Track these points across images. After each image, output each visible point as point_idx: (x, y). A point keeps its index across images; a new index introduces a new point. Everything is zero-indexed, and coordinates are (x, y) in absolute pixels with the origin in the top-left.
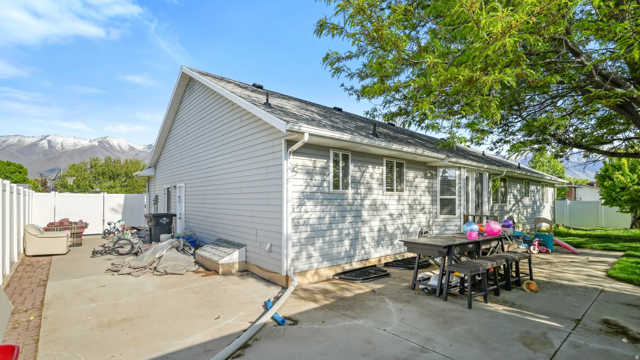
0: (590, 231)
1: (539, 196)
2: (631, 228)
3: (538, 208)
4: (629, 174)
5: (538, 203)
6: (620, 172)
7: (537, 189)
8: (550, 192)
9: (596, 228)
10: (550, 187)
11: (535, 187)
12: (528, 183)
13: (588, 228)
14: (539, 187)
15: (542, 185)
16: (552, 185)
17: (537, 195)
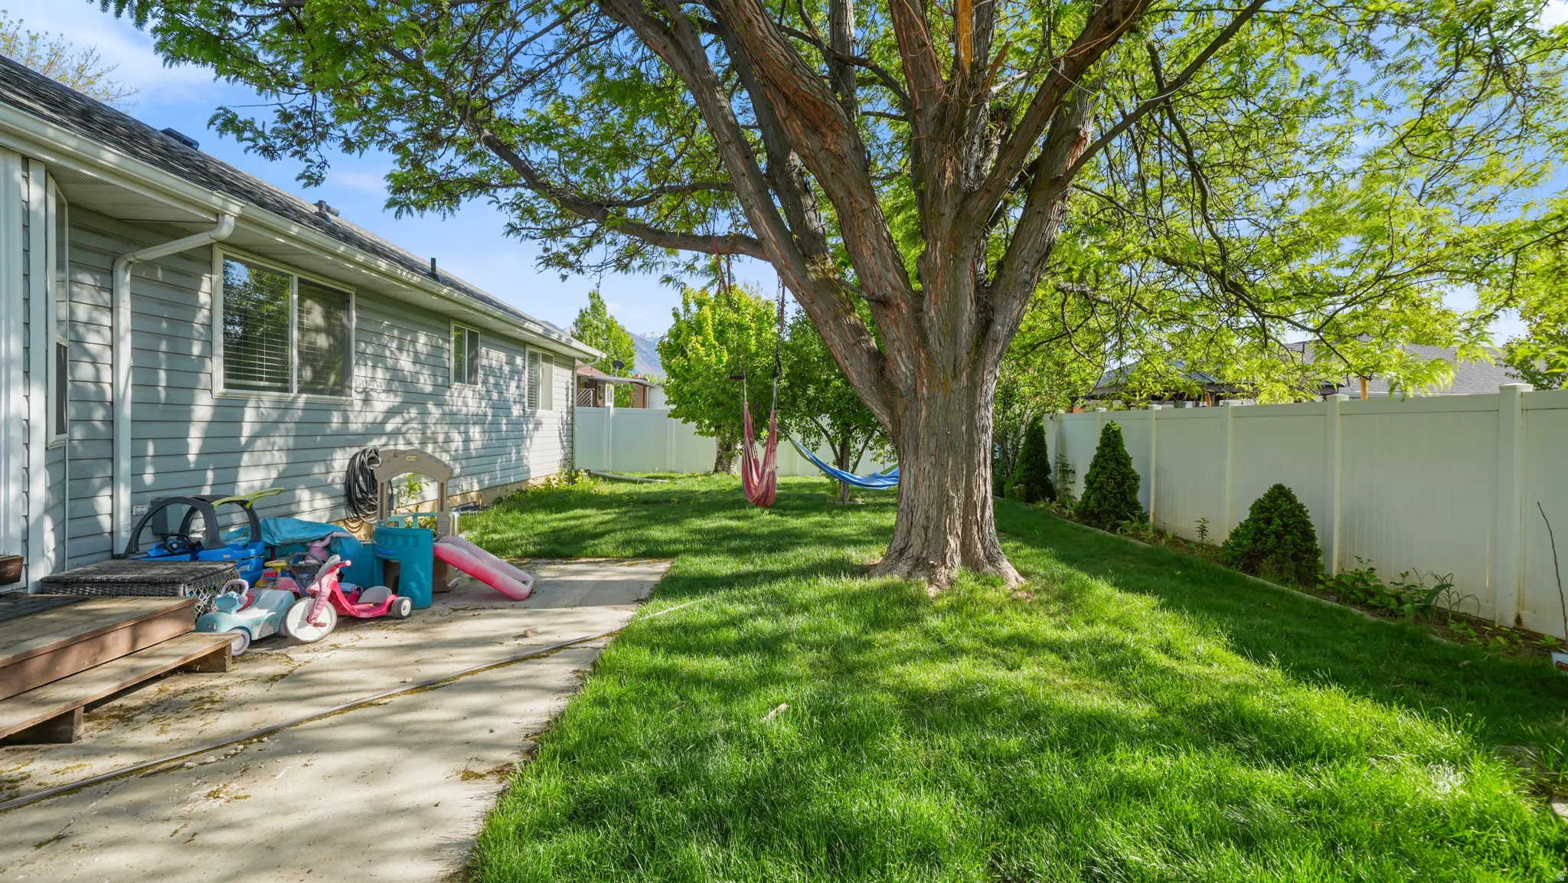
0: (641, 482)
1: (518, 387)
2: (716, 471)
3: (517, 425)
4: (714, 342)
5: (516, 411)
6: (700, 338)
7: (511, 362)
8: (559, 381)
9: (660, 474)
10: (558, 364)
11: (503, 356)
12: (473, 337)
13: (637, 476)
14: (519, 361)
15: (534, 357)
16: (568, 362)
17: (513, 384)
